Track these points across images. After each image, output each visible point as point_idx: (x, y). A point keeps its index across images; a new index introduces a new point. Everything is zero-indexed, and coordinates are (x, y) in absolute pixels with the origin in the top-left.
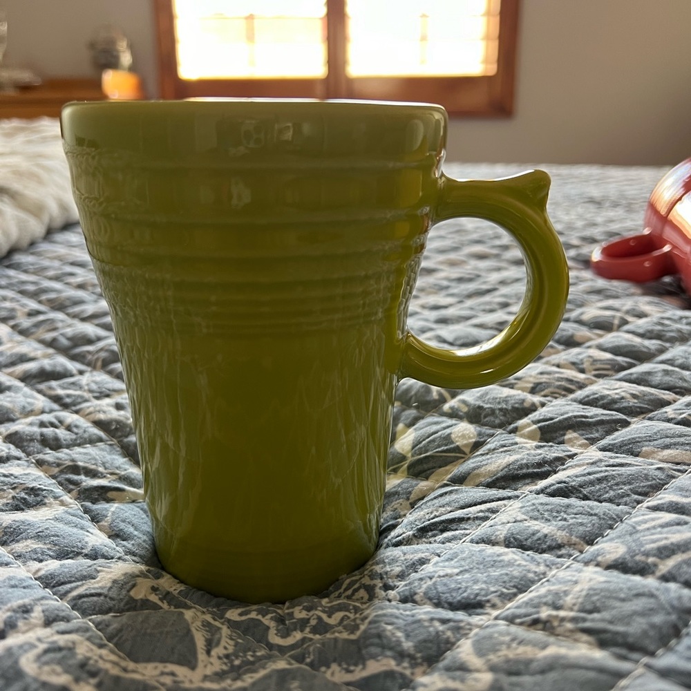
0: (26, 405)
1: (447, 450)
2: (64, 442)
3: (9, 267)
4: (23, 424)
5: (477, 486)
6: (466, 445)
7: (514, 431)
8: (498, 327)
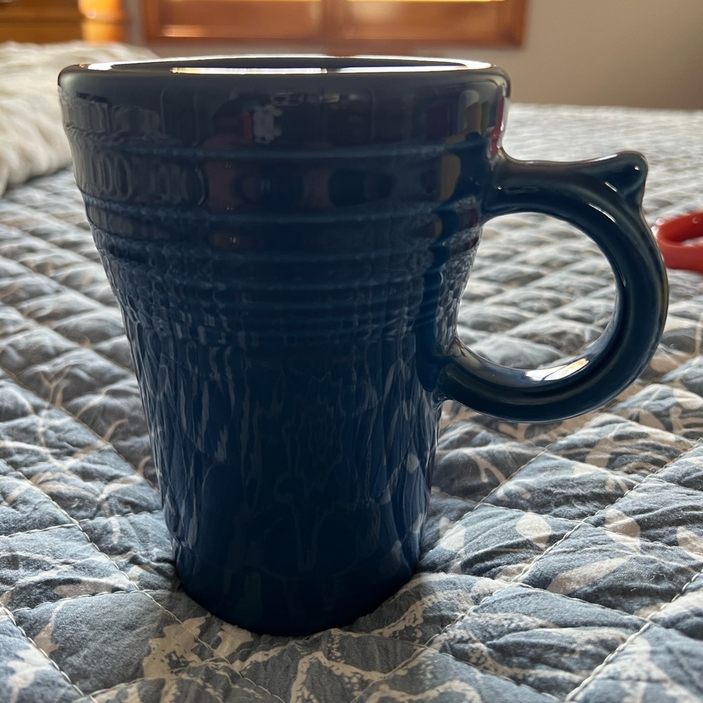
1: (513, 544)
5: (571, 595)
6: (538, 539)
7: (601, 523)
8: (554, 340)
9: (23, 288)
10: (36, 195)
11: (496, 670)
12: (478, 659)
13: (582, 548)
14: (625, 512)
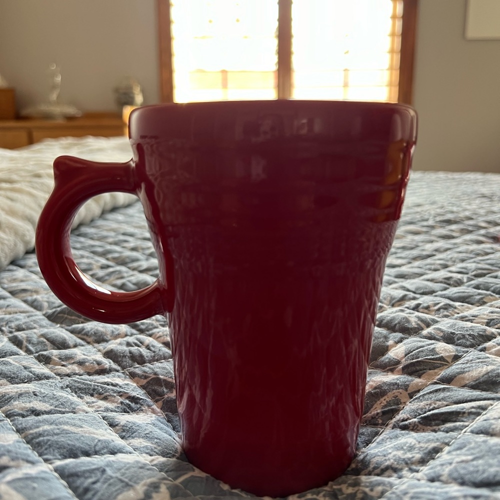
0: (114, 330)
1: (434, 358)
2: (147, 358)
3: (79, 235)
4: (115, 344)
5: (463, 386)
6: (448, 356)
7: (484, 350)
8: (446, 281)
9: (128, 257)
10: (119, 216)
11: (423, 430)
12: (414, 427)
13: (471, 361)
14: (497, 344)
